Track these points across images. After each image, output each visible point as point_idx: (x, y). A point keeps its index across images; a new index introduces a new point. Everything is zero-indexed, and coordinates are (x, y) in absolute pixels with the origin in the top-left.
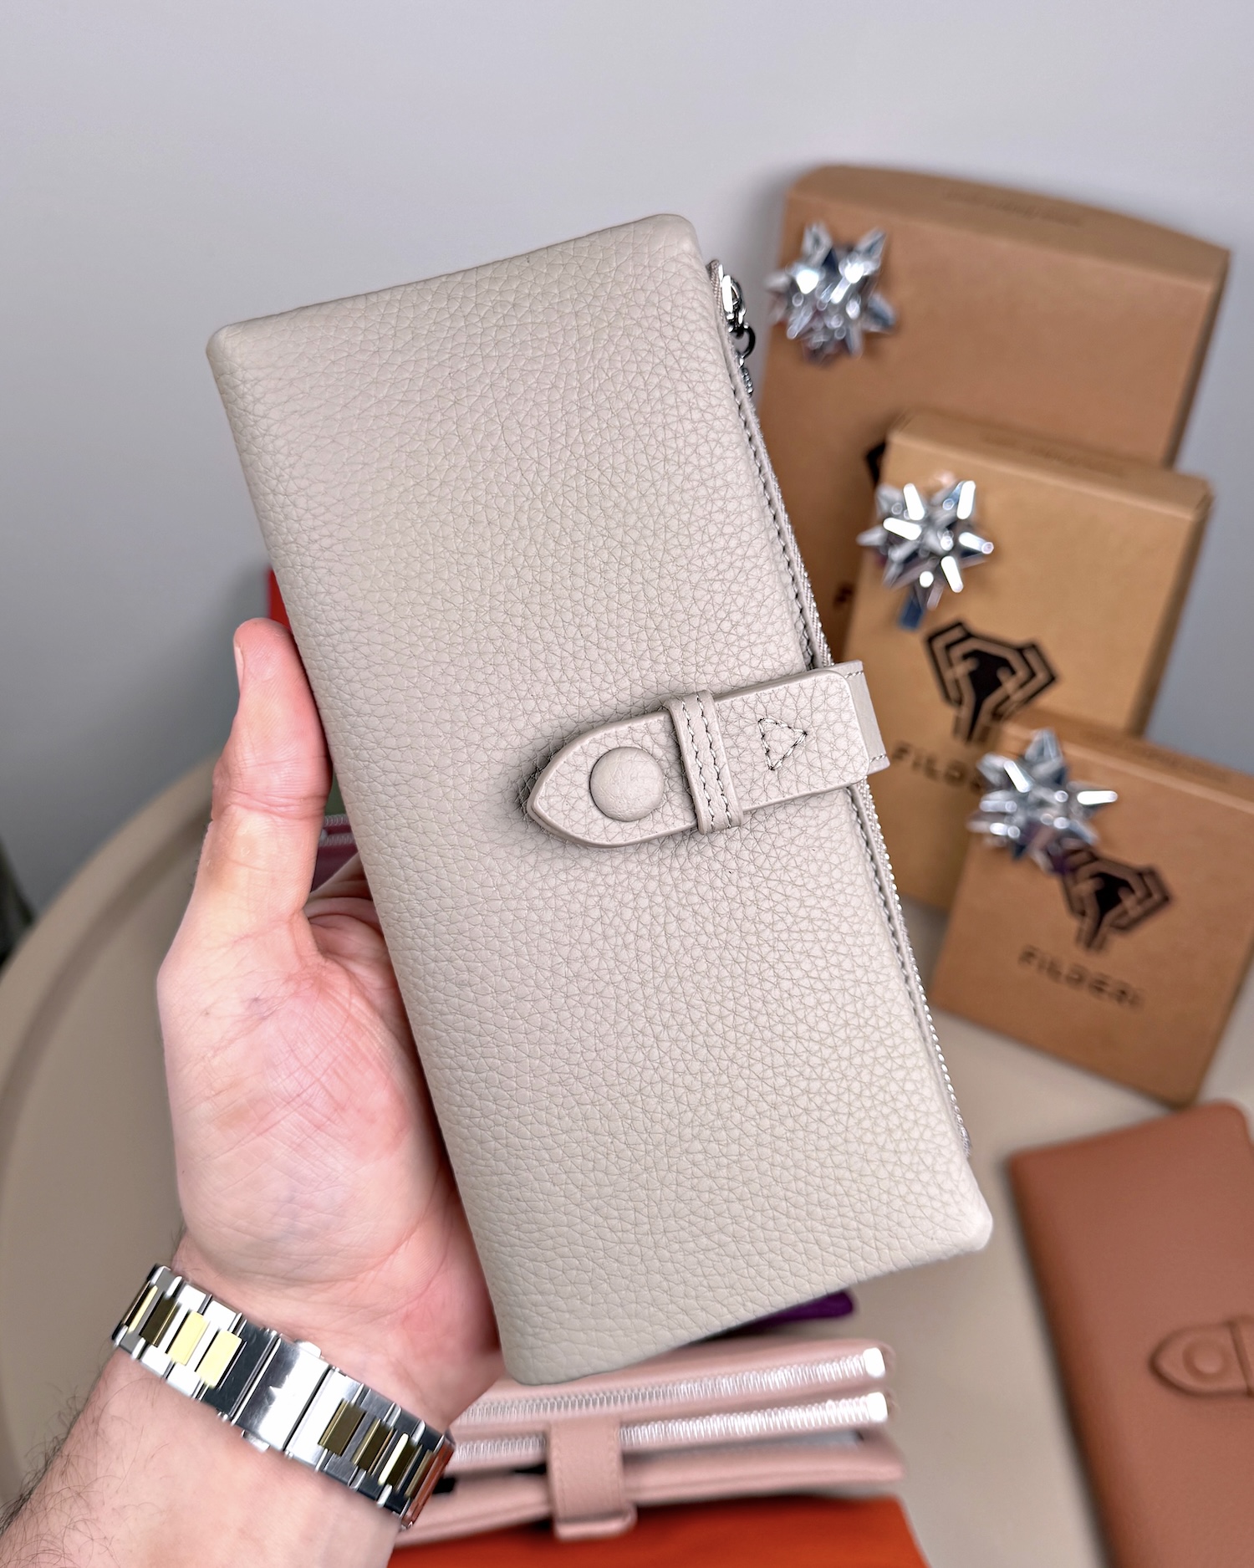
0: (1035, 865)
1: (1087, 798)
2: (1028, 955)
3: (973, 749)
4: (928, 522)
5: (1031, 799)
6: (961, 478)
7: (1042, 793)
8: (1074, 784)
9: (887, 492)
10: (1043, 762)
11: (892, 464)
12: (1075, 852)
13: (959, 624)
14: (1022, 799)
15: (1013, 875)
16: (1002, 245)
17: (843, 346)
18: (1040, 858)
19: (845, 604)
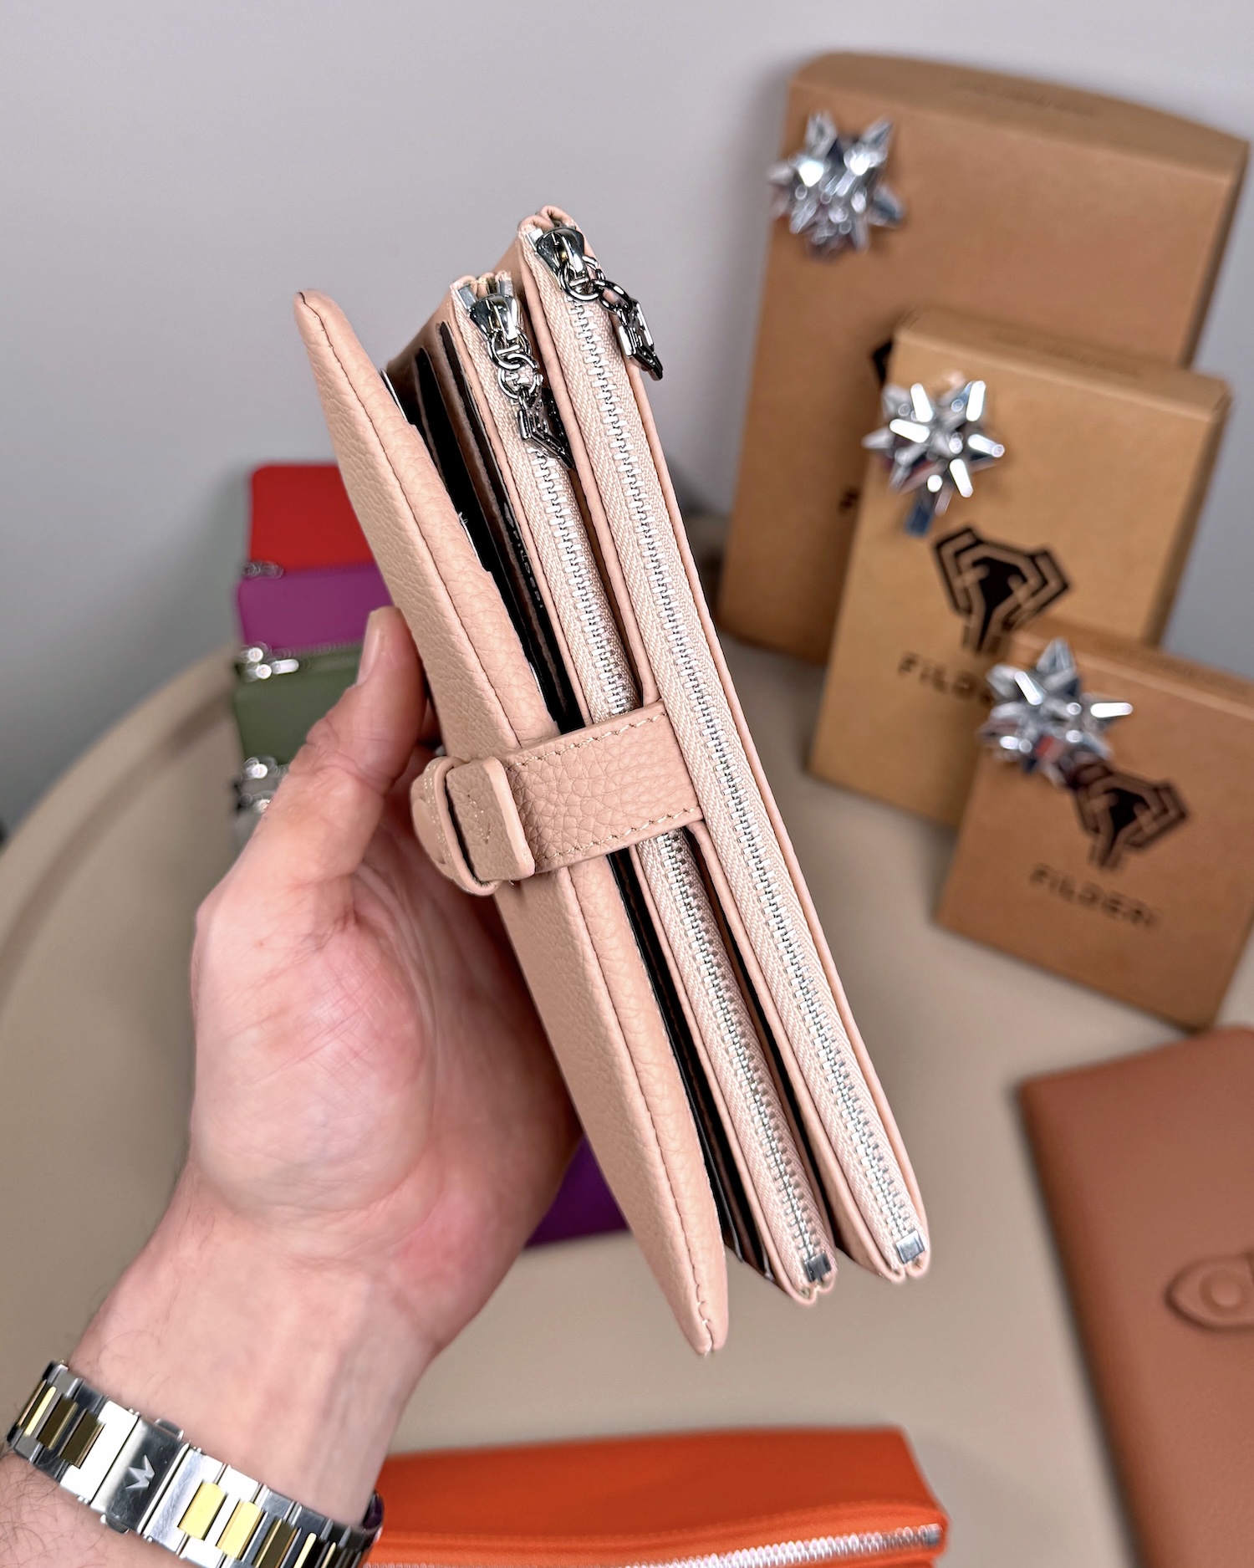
0: (1046, 780)
1: (1101, 710)
2: (1040, 874)
3: (983, 660)
4: (936, 424)
5: (1043, 711)
6: (971, 378)
7: (1056, 706)
8: (1087, 695)
9: (893, 393)
10: (1055, 673)
11: (899, 363)
12: (1088, 766)
13: (968, 530)
14: (1035, 710)
15: (1024, 790)
16: (1013, 136)
17: (848, 241)
18: (1052, 773)
19: (851, 509)
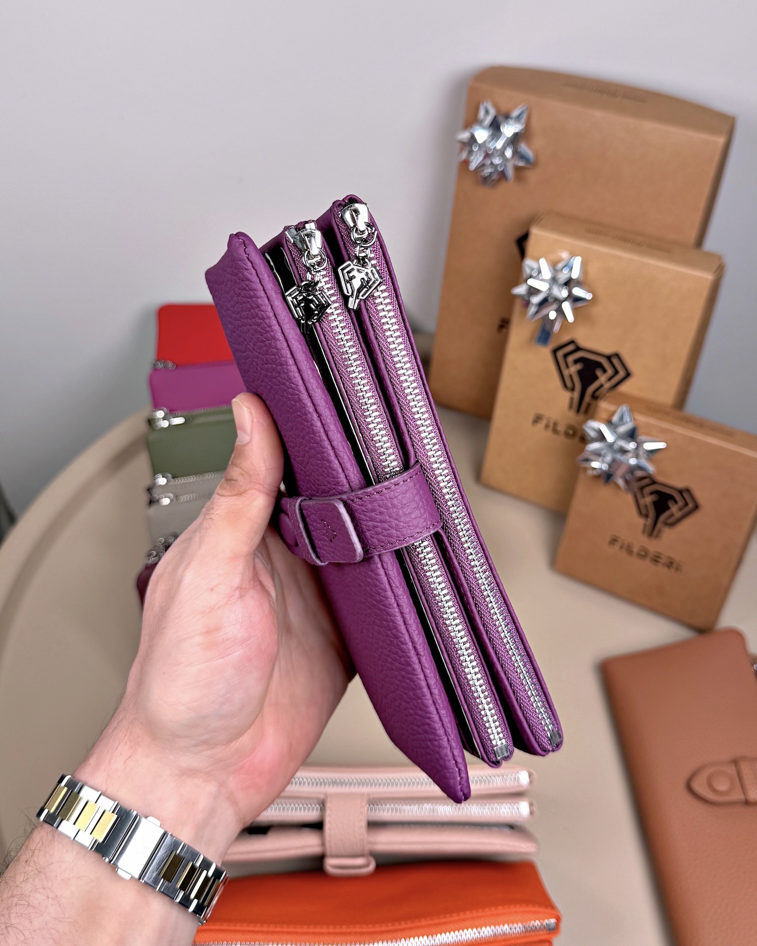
0: (618, 486)
1: (649, 446)
2: (614, 541)
3: (581, 417)
4: (554, 280)
5: (616, 447)
6: (573, 254)
7: (622, 443)
8: (642, 438)
9: (529, 263)
10: (623, 424)
11: (532, 246)
12: (641, 479)
13: (572, 342)
14: (611, 446)
15: (604, 492)
16: (598, 114)
17: (503, 175)
18: (621, 482)
19: (504, 330)
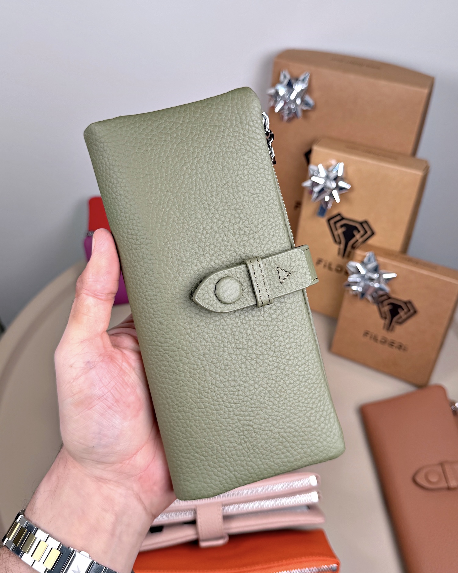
0: (368, 301)
1: (386, 276)
2: (366, 334)
3: (345, 260)
4: (327, 177)
5: (366, 277)
6: (339, 161)
7: (370, 275)
8: (382, 271)
9: (312, 167)
10: (370, 263)
11: (314, 157)
12: (382, 296)
13: (339, 214)
14: (363, 277)
15: (360, 304)
16: (352, 77)
17: (295, 114)
18: (370, 298)
19: (298, 209)
